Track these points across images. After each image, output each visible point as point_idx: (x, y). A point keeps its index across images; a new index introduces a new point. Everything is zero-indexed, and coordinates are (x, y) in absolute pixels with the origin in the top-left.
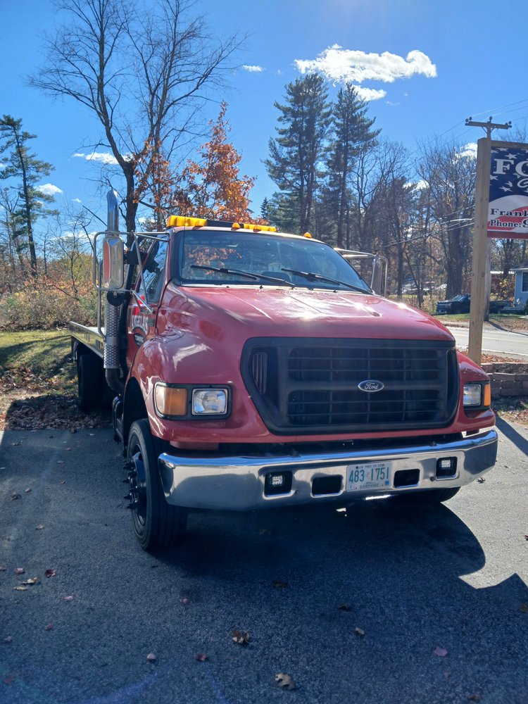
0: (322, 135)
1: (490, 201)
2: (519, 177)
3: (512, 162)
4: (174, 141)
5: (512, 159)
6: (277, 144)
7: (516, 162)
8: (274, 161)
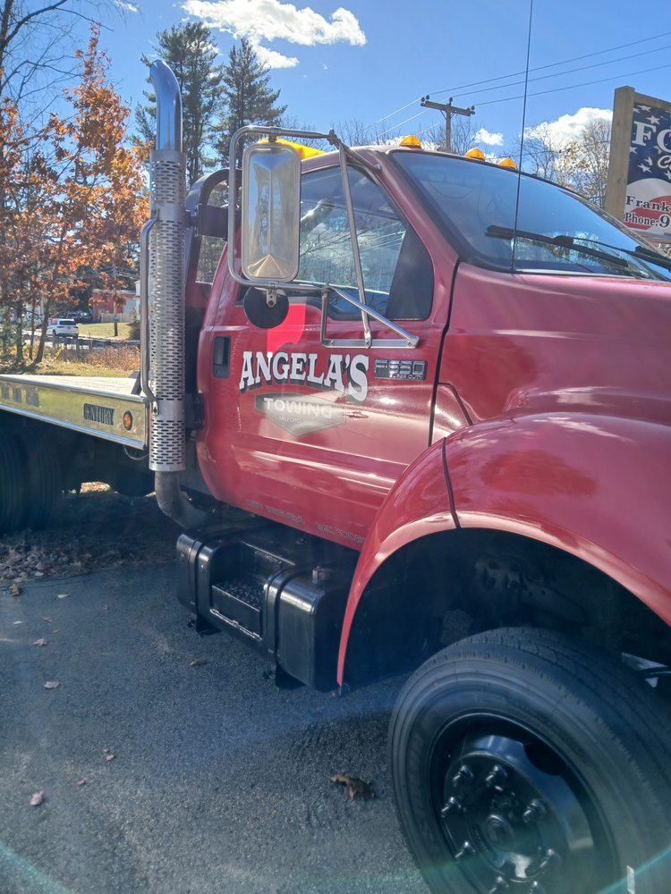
0: (210, 108)
1: (630, 182)
2: (660, 152)
3: (654, 128)
4: (23, 84)
5: (655, 124)
6: (148, 116)
7: (659, 130)
8: (143, 139)
